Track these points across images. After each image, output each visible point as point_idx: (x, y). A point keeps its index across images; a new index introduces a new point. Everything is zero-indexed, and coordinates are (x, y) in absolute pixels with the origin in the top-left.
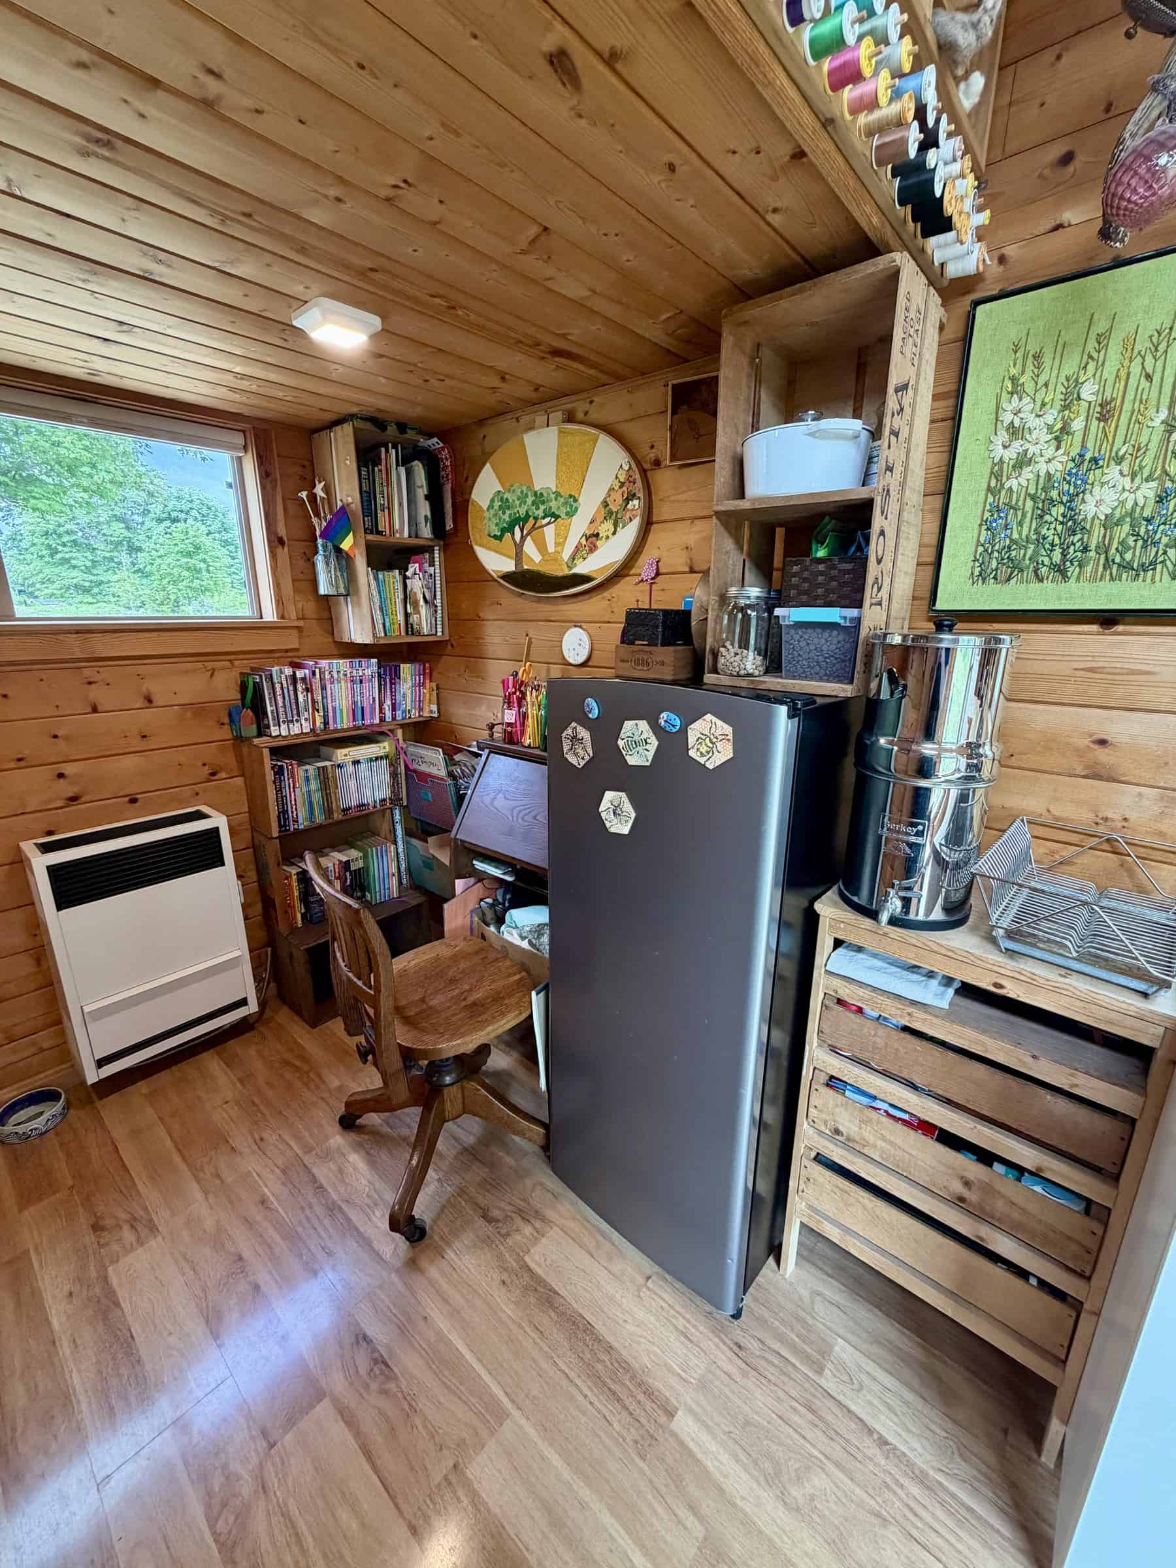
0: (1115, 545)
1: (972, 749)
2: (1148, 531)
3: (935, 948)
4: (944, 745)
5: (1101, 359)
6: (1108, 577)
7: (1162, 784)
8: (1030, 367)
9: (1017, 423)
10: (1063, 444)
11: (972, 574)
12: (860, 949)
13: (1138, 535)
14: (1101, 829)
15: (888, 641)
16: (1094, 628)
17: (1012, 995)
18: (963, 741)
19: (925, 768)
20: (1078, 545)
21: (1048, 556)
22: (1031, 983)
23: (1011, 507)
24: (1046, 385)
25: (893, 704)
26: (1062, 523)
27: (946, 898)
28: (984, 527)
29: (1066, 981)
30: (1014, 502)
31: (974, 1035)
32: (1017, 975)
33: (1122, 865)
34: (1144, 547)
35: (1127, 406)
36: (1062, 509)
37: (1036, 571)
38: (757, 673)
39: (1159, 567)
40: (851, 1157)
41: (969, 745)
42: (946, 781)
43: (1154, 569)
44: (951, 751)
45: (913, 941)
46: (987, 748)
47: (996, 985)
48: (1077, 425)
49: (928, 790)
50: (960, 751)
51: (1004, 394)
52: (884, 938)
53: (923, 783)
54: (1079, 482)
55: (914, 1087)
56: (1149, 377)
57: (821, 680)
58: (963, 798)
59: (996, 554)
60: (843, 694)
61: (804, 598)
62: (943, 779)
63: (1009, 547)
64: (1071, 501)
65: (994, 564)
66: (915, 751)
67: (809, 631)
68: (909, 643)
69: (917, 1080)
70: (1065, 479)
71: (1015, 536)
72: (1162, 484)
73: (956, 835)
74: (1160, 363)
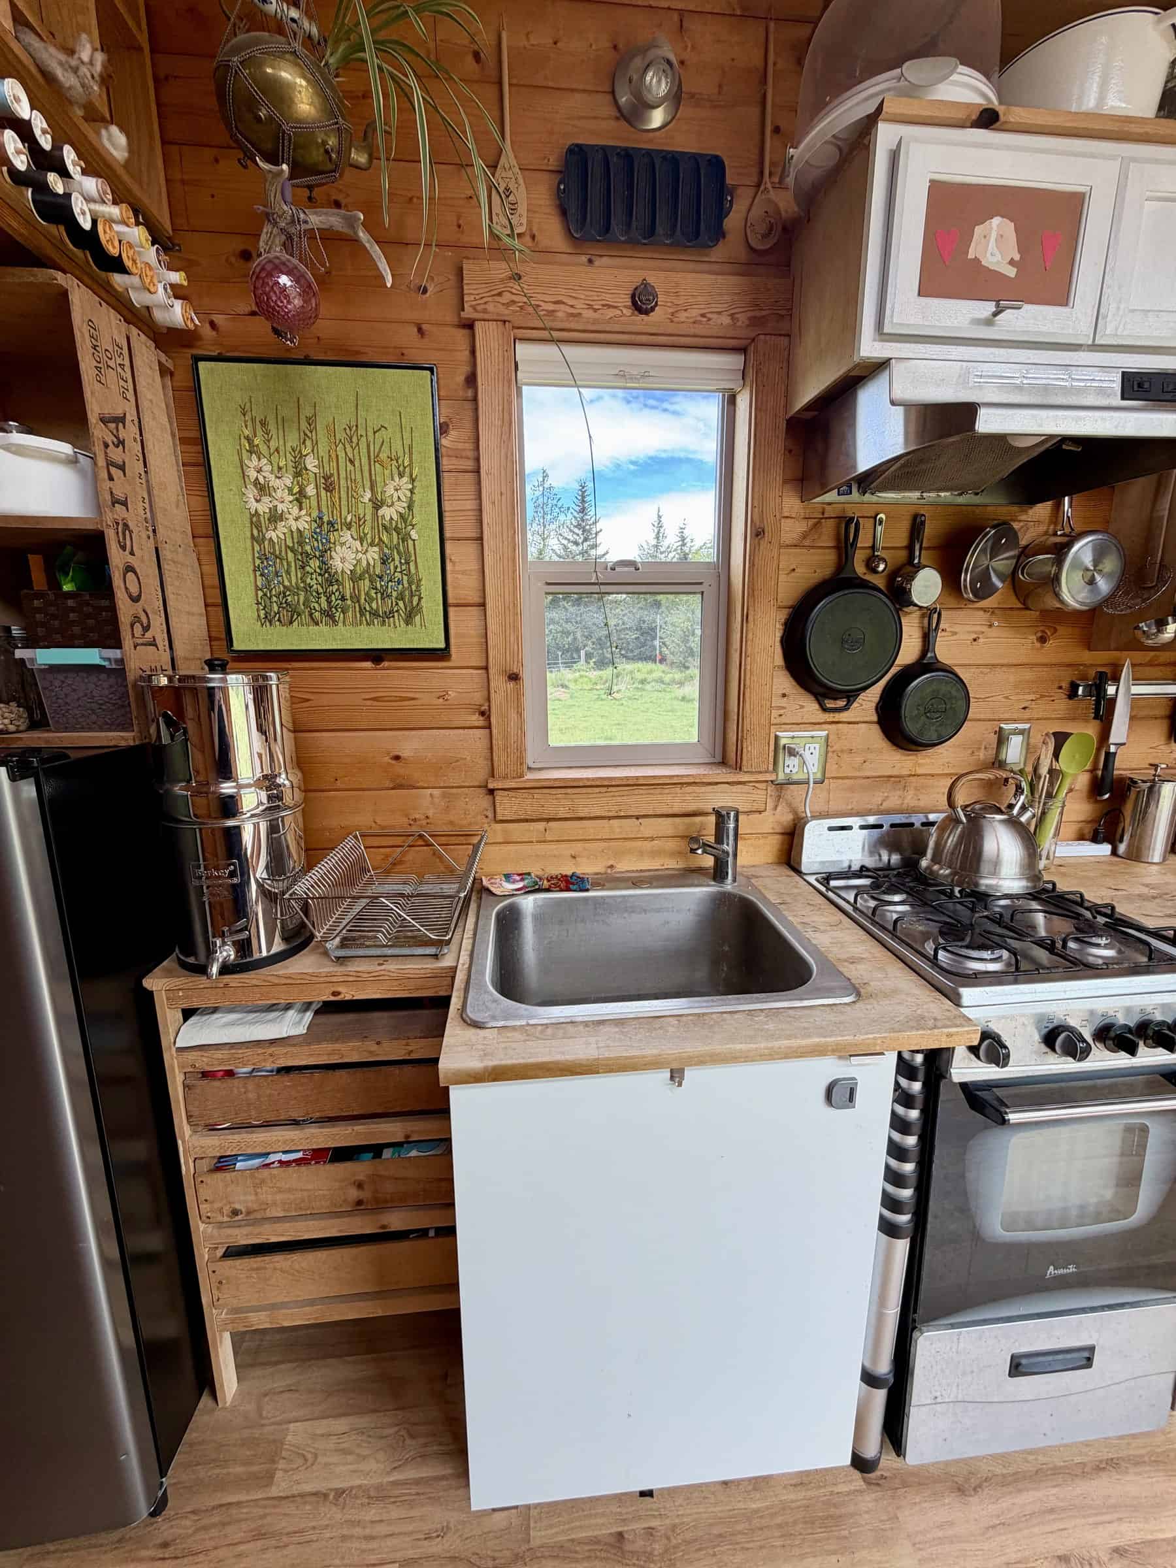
0: (363, 597)
1: (268, 782)
2: (381, 586)
3: (276, 981)
4: (241, 782)
5: (314, 438)
6: (365, 622)
7: (442, 785)
8: (259, 432)
9: (261, 480)
10: (304, 505)
11: (259, 616)
12: (215, 1010)
13: (376, 589)
14: (414, 829)
15: (155, 683)
16: (368, 664)
17: (348, 997)
18: (259, 775)
19: (229, 807)
20: (337, 594)
21: (317, 602)
22: (358, 981)
23: (277, 557)
24: (277, 450)
25: (177, 748)
26: (320, 574)
27: (283, 927)
28: (258, 573)
29: (383, 967)
30: (277, 553)
31: (329, 1047)
32: (346, 979)
33: (434, 854)
34: (383, 599)
35: (343, 482)
36: (317, 563)
37: (311, 615)
38: (12, 728)
39: (396, 614)
40: (257, 1230)
41: (265, 777)
42: (253, 816)
43: (393, 617)
44: (249, 786)
45: (255, 982)
46: (283, 776)
47: (335, 994)
48: (311, 490)
49: (238, 828)
50: (258, 784)
51: (244, 451)
52: (226, 991)
53: (231, 823)
54: (324, 541)
55: (295, 1123)
56: (352, 462)
57: (101, 729)
58: (273, 829)
59: (275, 599)
60: (123, 743)
61: (58, 637)
62: (248, 815)
63: (284, 593)
64: (324, 554)
65: (276, 608)
66: (214, 793)
67: (70, 675)
68: (177, 684)
69: (295, 1115)
70: (313, 537)
71: (287, 583)
72: (381, 550)
73: (277, 864)
74: (356, 451)
